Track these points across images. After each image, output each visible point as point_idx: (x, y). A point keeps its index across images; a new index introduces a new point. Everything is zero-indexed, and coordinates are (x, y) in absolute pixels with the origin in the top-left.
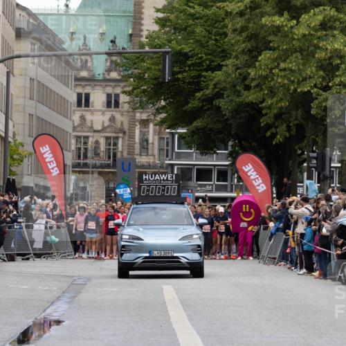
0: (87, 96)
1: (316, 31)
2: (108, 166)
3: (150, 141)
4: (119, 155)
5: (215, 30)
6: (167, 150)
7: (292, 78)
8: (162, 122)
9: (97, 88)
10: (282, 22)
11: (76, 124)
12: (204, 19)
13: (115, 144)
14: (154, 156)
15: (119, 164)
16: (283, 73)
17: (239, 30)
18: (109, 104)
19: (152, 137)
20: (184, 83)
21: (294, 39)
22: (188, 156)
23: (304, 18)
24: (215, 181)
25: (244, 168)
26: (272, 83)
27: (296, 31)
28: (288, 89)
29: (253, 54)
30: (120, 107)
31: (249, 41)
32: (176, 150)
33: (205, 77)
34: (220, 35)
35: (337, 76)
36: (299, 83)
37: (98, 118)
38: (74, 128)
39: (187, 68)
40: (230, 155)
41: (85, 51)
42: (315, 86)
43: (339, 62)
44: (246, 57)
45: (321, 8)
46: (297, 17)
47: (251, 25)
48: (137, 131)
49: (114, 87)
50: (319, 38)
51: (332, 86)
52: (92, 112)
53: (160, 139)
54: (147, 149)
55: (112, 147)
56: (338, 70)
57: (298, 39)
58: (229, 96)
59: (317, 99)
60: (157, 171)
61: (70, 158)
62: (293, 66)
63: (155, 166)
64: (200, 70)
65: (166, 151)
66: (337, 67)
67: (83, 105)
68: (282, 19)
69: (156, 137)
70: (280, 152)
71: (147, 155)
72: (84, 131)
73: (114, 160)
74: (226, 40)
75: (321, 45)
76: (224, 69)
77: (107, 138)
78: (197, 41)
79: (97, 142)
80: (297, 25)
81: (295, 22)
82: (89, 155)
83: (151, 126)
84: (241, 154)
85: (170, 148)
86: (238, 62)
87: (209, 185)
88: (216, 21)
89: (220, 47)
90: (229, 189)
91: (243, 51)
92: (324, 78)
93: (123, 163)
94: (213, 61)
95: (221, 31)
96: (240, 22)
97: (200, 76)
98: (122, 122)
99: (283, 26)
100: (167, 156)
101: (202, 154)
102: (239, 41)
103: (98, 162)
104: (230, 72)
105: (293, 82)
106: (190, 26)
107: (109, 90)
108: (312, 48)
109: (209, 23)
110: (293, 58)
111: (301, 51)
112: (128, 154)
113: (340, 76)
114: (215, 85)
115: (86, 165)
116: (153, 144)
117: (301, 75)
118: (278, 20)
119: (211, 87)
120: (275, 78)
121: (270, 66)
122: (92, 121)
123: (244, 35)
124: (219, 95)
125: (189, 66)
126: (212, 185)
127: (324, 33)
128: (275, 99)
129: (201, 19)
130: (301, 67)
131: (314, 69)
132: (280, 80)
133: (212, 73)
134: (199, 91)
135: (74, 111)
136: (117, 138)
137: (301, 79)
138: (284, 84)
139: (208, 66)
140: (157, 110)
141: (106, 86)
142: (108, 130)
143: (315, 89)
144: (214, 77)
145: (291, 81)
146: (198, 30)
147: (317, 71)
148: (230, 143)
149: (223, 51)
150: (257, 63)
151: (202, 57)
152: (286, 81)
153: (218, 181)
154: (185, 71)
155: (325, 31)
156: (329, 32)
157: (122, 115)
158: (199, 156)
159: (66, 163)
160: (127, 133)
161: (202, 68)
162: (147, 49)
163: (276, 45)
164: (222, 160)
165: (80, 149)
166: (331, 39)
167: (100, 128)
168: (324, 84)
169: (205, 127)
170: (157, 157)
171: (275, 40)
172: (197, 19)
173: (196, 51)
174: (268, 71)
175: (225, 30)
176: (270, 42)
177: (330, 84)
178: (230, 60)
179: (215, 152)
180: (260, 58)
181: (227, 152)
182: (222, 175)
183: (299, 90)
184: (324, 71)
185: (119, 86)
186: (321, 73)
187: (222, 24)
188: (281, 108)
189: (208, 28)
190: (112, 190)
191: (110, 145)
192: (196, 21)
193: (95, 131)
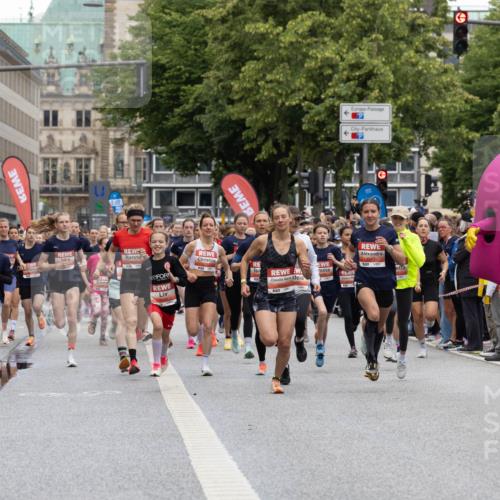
0: (55, 114)
1: (304, 38)
2: (79, 191)
3: (126, 162)
4: (91, 179)
5: (194, 39)
6: (145, 172)
7: (280, 91)
8: (138, 141)
9: (67, 104)
10: (267, 30)
11: (43, 145)
12: (182, 27)
13: (87, 167)
14: (130, 178)
15: (91, 188)
16: (270, 85)
17: (220, 38)
18: (79, 123)
19: (127, 158)
20: (162, 97)
21: (280, 48)
22: (167, 178)
23: (291, 24)
24: (197, 205)
25: (230, 189)
26: (258, 97)
27: (282, 38)
28: (276, 103)
29: (237, 64)
30: (92, 124)
31: (233, 50)
32: (155, 172)
33: (184, 91)
34: (200, 44)
35: (329, 87)
36: (287, 96)
37: (68, 137)
38: (42, 150)
39: (164, 82)
40: (214, 175)
41: (51, 65)
42: (305, 99)
43: (330, 72)
44: (229, 68)
45: (310, 13)
46: (284, 24)
47: (233, 33)
48: (111, 152)
49: (85, 103)
50: (308, 45)
51: (325, 98)
52: (61, 132)
53: (137, 159)
54: (123, 171)
55: (83, 170)
56: (330, 80)
57: (285, 48)
58: (210, 112)
59: (307, 113)
60: (133, 195)
61: (36, 183)
62: (280, 77)
63: (131, 190)
64: (179, 83)
65: (143, 173)
66: (330, 78)
67: (51, 123)
68: (267, 26)
69: (132, 158)
70: (269, 173)
71: (123, 178)
72: (52, 153)
73: (86, 184)
74: (207, 50)
75: (310, 53)
76: (205, 81)
77: (78, 160)
78: (175, 51)
79: (67, 165)
80: (283, 31)
81: (281, 28)
82: (59, 178)
83: (126, 145)
84: (225, 175)
85: (147, 169)
86: (220, 74)
87: (192, 210)
88: (196, 29)
89: (199, 57)
90: (213, 214)
91: (226, 62)
92: (314, 91)
93: (96, 188)
94: (193, 73)
95: (201, 40)
96: (221, 30)
97: (179, 90)
98: (94, 142)
99: (267, 33)
100: (144, 179)
101: (182, 175)
102: (221, 50)
103: (68, 187)
104: (212, 85)
105: (281, 95)
106: (166, 35)
107: (79, 107)
108: (300, 57)
109: (187, 31)
110: (280, 68)
111: (289, 61)
112: (102, 176)
113: (333, 86)
114: (196, 99)
115: (55, 190)
116: (129, 165)
117: (289, 87)
118: (262, 27)
119: (191, 101)
120: (261, 91)
121: (255, 77)
122: (61, 142)
123: (226, 43)
124: (201, 110)
125: (167, 80)
126: (194, 210)
127: (315, 39)
128: (260, 114)
129: (178, 26)
130: (289, 78)
131: (303, 80)
132: (266, 93)
133: (192, 85)
134: (178, 106)
135: (41, 130)
136: (89, 160)
137: (289, 92)
138: (271, 98)
139: (188, 78)
140: (132, 127)
141: (76, 102)
142: (79, 150)
143: (306, 102)
144: (194, 91)
145: (278, 93)
146: (177, 39)
147: (307, 82)
148: (214, 163)
149: (204, 61)
150: (241, 75)
151: (180, 69)
152: (273, 95)
153: (201, 204)
154: (162, 85)
155: (316, 37)
156: (320, 39)
157: (94, 134)
158: (180, 178)
159: (32, 187)
160: (100, 154)
161: (179, 81)
162: (119, 61)
163: (261, 55)
164: (205, 182)
165: (48, 172)
166: (322, 46)
167: (69, 149)
168: (314, 97)
169: (185, 145)
170: (133, 179)
171: (259, 49)
172: (174, 26)
173: (174, 63)
174: (253, 83)
175: (205, 38)
176: (255, 51)
177: (323, 96)
178: (212, 72)
179: (196, 174)
180: (243, 69)
181: (209, 173)
182: (206, 198)
183: (287, 104)
184: (315, 82)
185: (90, 102)
186: (311, 85)
187: (202, 32)
188: (269, 123)
189: (187, 37)
190: (84, 217)
191: (81, 167)
192: (173, 29)
193: (64, 152)
